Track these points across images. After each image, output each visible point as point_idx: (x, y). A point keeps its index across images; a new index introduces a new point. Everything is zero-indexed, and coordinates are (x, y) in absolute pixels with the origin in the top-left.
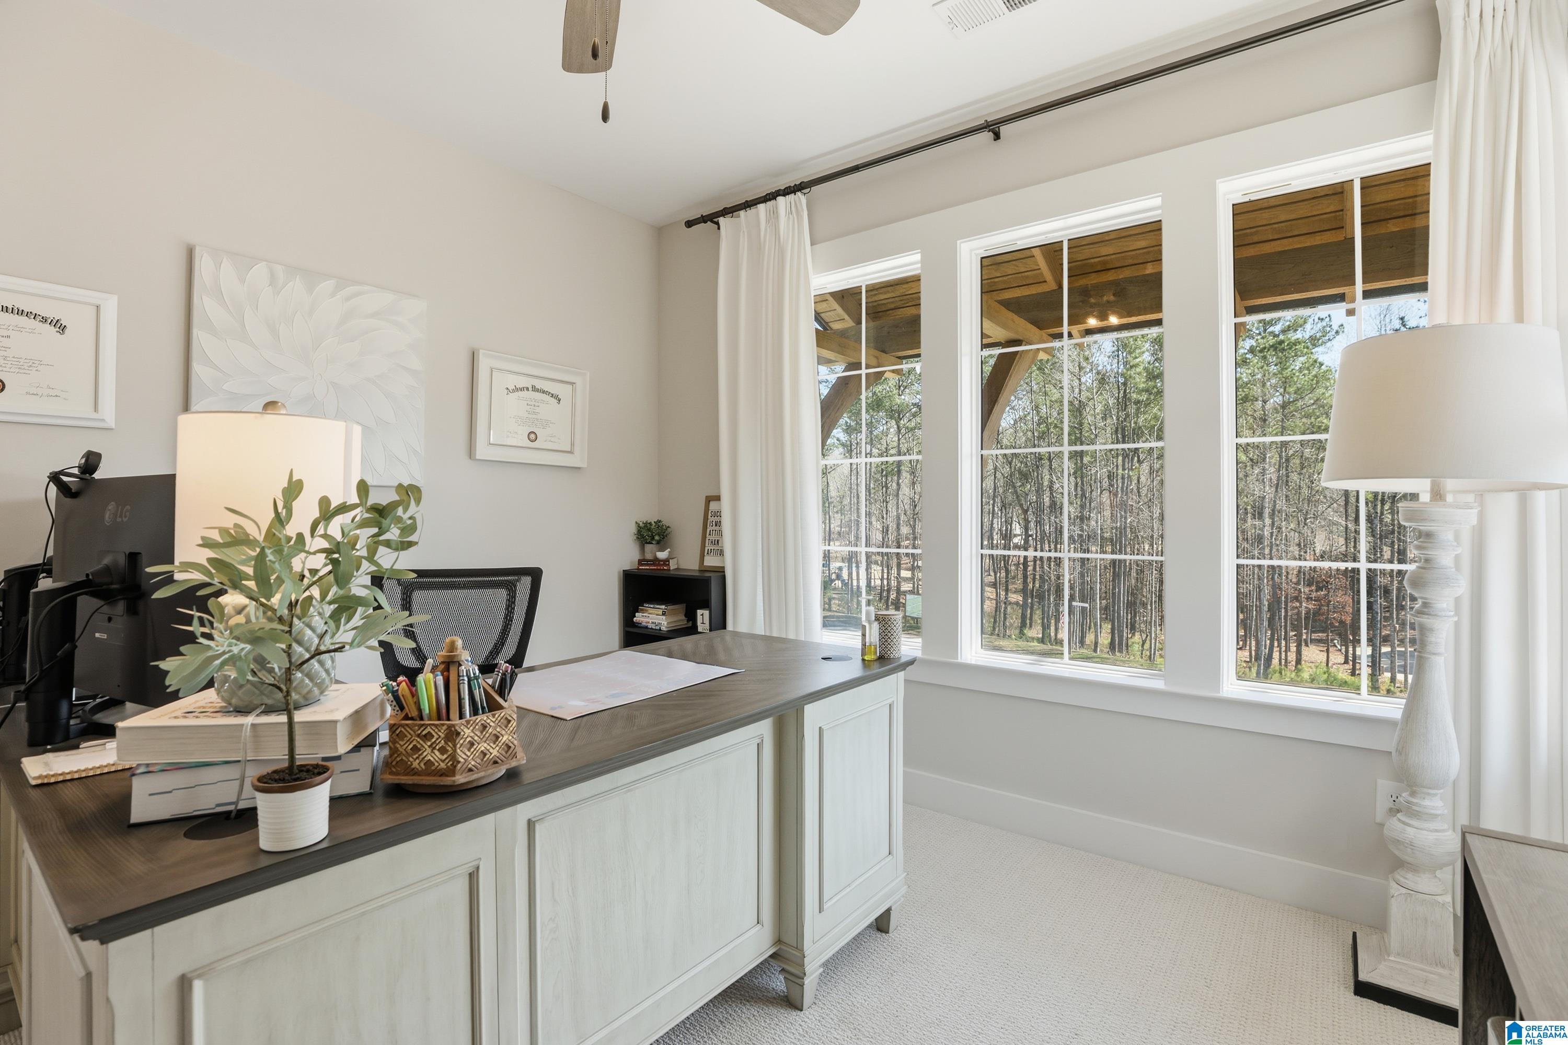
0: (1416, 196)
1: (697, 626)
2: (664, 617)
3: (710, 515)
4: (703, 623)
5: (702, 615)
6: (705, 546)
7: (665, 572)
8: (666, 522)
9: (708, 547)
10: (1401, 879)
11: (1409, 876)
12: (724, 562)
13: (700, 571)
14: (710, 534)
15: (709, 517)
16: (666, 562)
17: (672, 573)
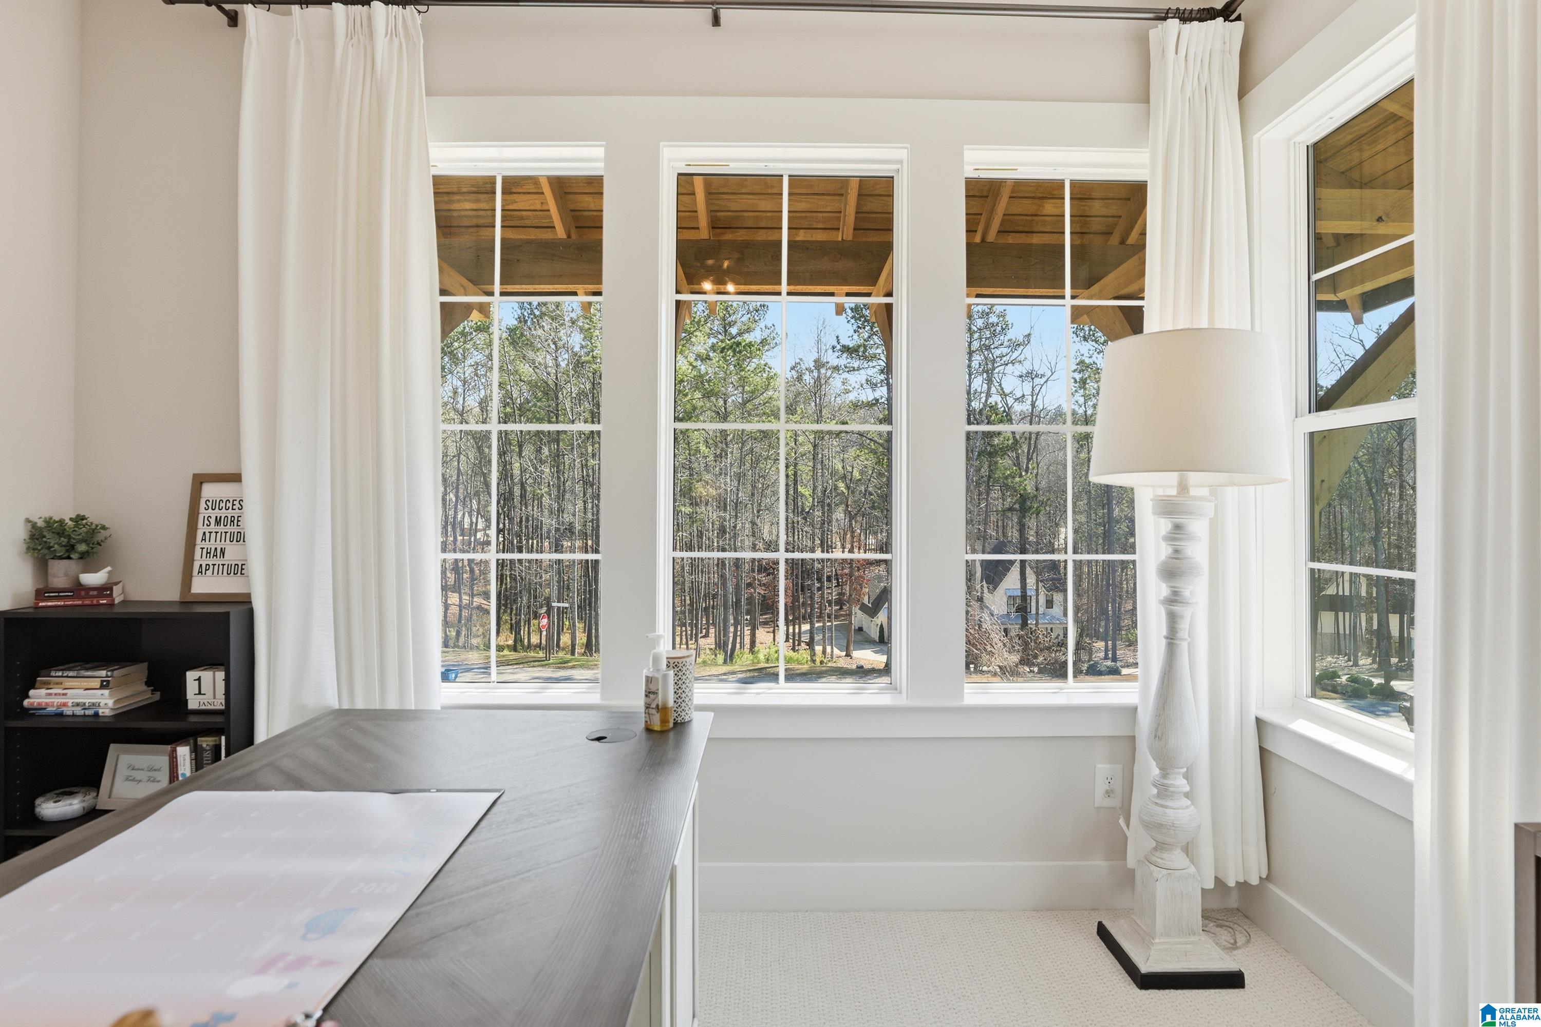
0: (1036, 215)
1: (187, 701)
2: (106, 692)
3: (203, 505)
4: (200, 693)
5: (199, 679)
6: (193, 560)
7: (102, 610)
8: (94, 517)
9: (199, 560)
10: (1159, 860)
11: (1165, 855)
12: (250, 588)
13: (183, 603)
14: (204, 540)
15: (202, 510)
16: (105, 590)
17: (116, 610)
